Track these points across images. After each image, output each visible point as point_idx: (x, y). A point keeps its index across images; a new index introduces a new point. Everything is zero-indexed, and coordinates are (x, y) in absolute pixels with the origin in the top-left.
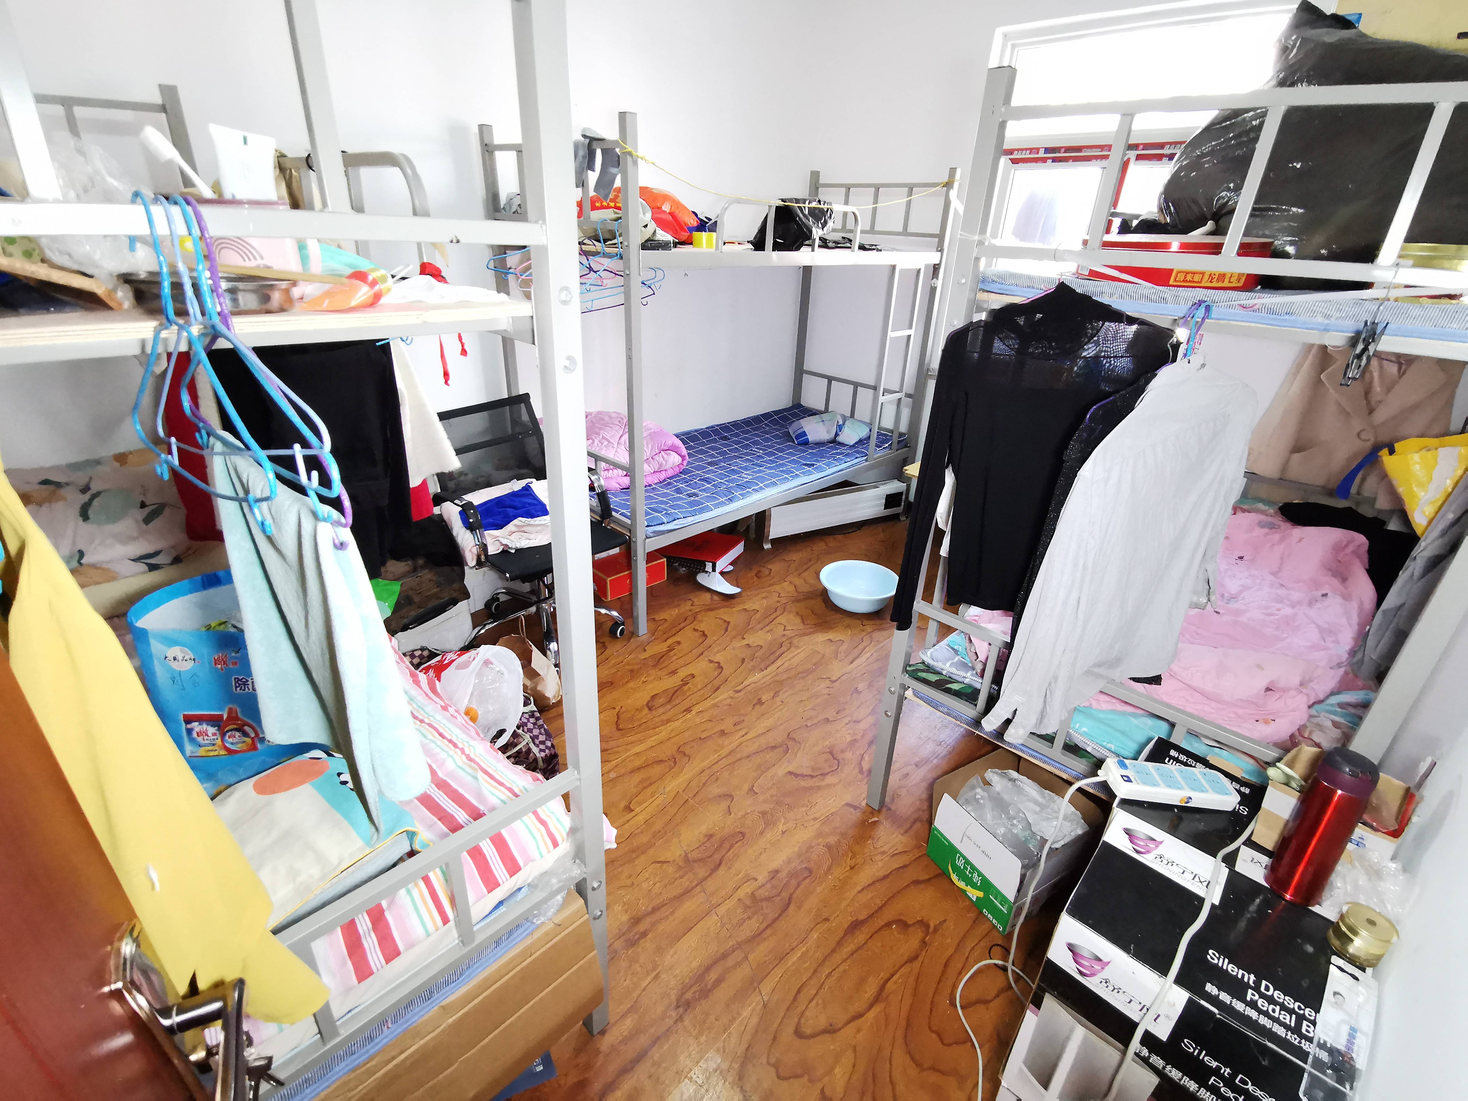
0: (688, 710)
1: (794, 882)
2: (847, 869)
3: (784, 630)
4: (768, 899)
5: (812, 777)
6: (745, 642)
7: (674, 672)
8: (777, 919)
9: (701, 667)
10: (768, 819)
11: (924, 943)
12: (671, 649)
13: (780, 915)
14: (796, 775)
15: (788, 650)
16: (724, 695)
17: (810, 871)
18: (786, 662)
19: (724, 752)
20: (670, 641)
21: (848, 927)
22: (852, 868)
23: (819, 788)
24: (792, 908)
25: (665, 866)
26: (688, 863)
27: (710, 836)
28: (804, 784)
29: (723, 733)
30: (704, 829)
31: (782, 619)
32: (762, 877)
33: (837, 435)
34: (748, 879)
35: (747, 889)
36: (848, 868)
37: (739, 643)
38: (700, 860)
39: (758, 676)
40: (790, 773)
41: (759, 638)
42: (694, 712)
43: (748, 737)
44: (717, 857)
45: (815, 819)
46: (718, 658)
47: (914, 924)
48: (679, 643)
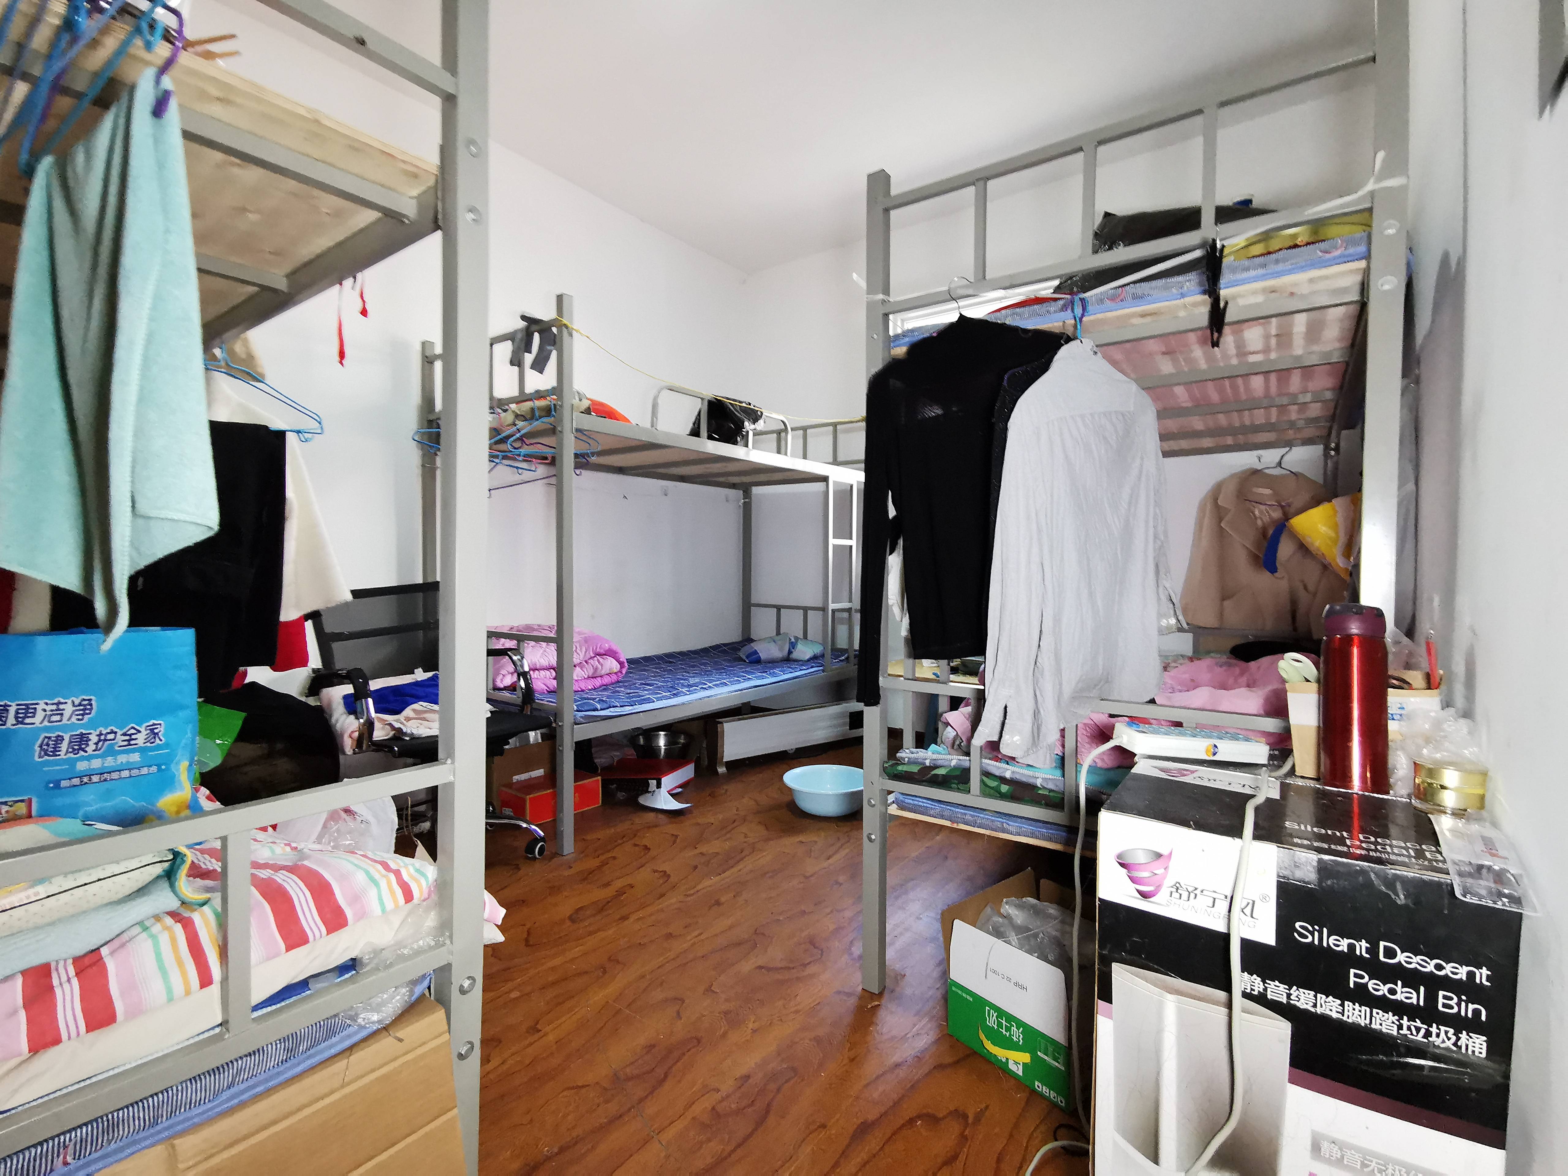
0: (624, 918)
1: (772, 1086)
2: (844, 1062)
3: (745, 837)
4: (739, 1112)
5: (789, 968)
6: (697, 851)
7: (608, 884)
8: (750, 1135)
9: (643, 876)
10: (733, 1020)
11: (963, 1138)
12: (604, 864)
13: (755, 1130)
14: (769, 969)
15: (750, 854)
16: (673, 900)
17: (794, 1070)
18: (747, 866)
19: (671, 955)
20: (602, 858)
21: (855, 1131)
22: (852, 1060)
23: (798, 979)
24: (772, 1120)
25: (584, 1090)
26: (618, 1080)
27: (650, 1047)
28: (779, 977)
29: (669, 936)
30: (642, 1040)
31: (744, 829)
32: (727, 1086)
33: (790, 652)
34: (707, 1090)
35: (707, 1103)
36: (846, 1061)
37: (690, 853)
38: (638, 1077)
39: (715, 879)
40: (760, 967)
41: (715, 846)
42: (631, 919)
43: (702, 937)
44: (660, 1072)
45: (797, 1012)
46: (666, 867)
47: (944, 1118)
48: (614, 858)
